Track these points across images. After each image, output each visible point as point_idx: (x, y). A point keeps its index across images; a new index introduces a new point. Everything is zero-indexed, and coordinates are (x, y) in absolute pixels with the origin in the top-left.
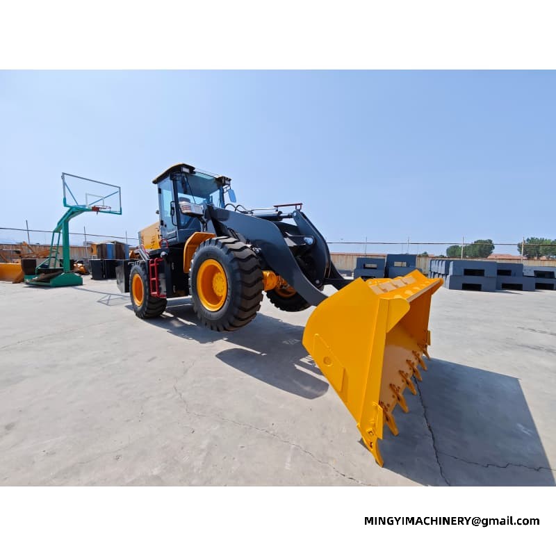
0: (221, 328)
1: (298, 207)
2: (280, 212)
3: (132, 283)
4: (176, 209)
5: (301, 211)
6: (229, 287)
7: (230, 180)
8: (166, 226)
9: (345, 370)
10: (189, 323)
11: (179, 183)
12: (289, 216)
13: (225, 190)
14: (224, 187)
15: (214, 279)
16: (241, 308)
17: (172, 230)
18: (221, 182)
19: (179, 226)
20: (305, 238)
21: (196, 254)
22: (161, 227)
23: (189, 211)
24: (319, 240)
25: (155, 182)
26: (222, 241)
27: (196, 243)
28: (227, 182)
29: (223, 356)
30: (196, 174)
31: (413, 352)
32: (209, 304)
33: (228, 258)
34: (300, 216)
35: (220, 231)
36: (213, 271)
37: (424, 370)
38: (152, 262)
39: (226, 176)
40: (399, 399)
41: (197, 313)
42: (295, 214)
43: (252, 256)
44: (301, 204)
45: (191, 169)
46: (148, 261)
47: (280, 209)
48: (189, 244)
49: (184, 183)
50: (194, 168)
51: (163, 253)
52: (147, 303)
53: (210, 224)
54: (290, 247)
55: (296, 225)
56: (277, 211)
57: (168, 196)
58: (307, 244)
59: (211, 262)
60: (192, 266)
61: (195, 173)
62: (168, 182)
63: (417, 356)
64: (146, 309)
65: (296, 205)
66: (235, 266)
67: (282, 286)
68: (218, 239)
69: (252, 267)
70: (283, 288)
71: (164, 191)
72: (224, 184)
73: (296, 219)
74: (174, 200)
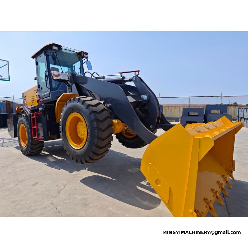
0: (84, 161)
1: (137, 73)
2: (124, 77)
3: (19, 130)
4: (49, 76)
5: (139, 76)
6: (88, 131)
7: (87, 54)
8: (42, 88)
9: (170, 188)
10: (60, 158)
11: (50, 58)
12: (130, 80)
13: (84, 61)
14: (83, 59)
15: (78, 126)
16: (98, 147)
17: (46, 91)
18: (81, 56)
19: (51, 88)
20: (142, 96)
21: (65, 109)
22: (38, 89)
23: (58, 78)
24: (152, 96)
25: (33, 57)
26: (83, 99)
27: (64, 101)
28: (85, 55)
29: (85, 181)
30: (63, 51)
31: (222, 175)
32: (75, 144)
33: (87, 111)
34: (138, 80)
35: (81, 92)
36: (77, 120)
37: (230, 188)
38: (33, 115)
39: (84, 51)
40: (210, 208)
41: (66, 151)
42: (134, 79)
43: (104, 109)
44: (138, 71)
45: (59, 47)
46: (30, 114)
47: (124, 75)
48: (59, 102)
49: (54, 58)
50: (61, 46)
51: (41, 109)
52: (30, 145)
53: (74, 87)
54: (131, 103)
55: (135, 86)
56: (121, 76)
57: (43, 67)
58: (143, 99)
59: (75, 115)
60: (62, 117)
61: (62, 49)
62: (43, 57)
63: (225, 179)
64: (29, 149)
65: (135, 72)
66: (93, 117)
67: (126, 130)
68: (79, 98)
69: (104, 118)
70: (128, 131)
71: (40, 64)
72: (83, 57)
73: (135, 82)
74: (47, 70)
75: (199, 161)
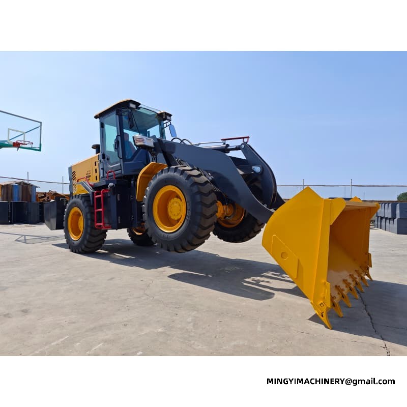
0: (179, 247)
1: (246, 140)
2: (228, 145)
3: (68, 215)
4: (122, 140)
5: (248, 143)
6: (189, 208)
7: (170, 115)
8: (108, 159)
9: (299, 260)
11: (125, 120)
12: (237, 148)
13: (165, 125)
14: (165, 122)
15: (170, 204)
16: (200, 226)
17: (115, 164)
18: (163, 117)
19: (124, 159)
20: (253, 167)
21: (153, 182)
22: (102, 160)
23: (142, 144)
24: (266, 169)
25: (96, 117)
27: (150, 174)
28: (168, 118)
29: (173, 276)
30: (141, 110)
31: (356, 271)
32: (165, 227)
33: (188, 183)
34: (247, 149)
35: (170, 161)
36: (171, 195)
38: (98, 194)
39: (167, 112)
40: (343, 297)
41: (151, 238)
42: (243, 146)
43: (207, 182)
44: (248, 137)
45: (137, 104)
46: (93, 193)
47: (227, 142)
48: (144, 173)
49: (130, 119)
50: (140, 104)
51: (111, 184)
52: (88, 236)
53: (160, 156)
54: (241, 175)
55: (245, 159)
56: (224, 144)
57: (112, 132)
58: (255, 172)
59: (170, 188)
60: (148, 194)
61: (139, 108)
62: (113, 116)
63: (362, 279)
64: (86, 242)
65: (243, 138)
66: (195, 189)
68: (176, 168)
69: (208, 191)
71: (107, 127)
72: (165, 120)
73: (245, 153)
74: (119, 134)
75: (331, 224)
